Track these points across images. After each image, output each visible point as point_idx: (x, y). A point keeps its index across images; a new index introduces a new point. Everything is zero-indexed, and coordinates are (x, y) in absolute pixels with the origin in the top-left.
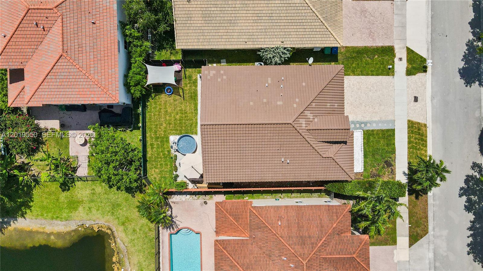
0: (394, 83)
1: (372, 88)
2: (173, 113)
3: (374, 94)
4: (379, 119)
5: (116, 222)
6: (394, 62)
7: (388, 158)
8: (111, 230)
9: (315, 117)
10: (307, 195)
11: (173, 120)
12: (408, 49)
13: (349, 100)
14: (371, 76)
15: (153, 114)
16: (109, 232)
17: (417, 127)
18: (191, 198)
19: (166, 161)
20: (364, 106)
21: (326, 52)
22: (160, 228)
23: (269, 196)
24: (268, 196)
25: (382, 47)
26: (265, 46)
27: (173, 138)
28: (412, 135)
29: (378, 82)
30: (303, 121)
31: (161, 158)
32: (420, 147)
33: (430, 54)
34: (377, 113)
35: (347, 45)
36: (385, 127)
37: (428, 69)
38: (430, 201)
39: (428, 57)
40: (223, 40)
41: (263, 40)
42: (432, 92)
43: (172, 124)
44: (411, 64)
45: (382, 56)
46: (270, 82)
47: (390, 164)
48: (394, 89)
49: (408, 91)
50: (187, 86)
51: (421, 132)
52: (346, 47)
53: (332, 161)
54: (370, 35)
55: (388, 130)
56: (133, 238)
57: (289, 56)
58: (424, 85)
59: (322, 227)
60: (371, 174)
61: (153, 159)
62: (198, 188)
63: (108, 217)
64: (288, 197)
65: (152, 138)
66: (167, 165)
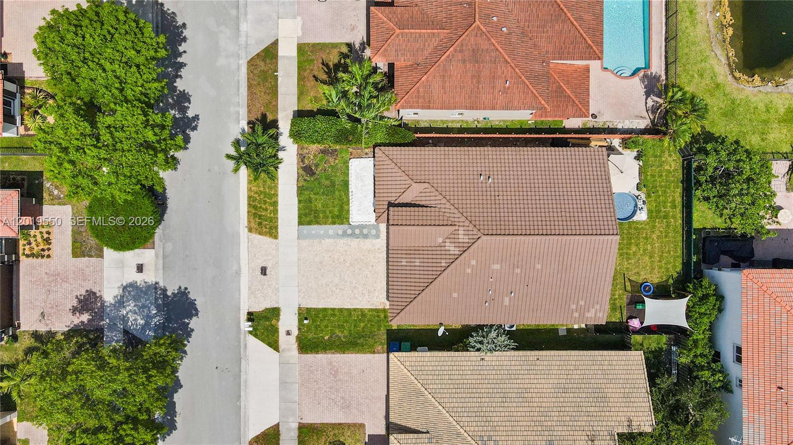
0: (299, 296)
1: (334, 289)
2: (641, 255)
3: (330, 280)
4: (323, 241)
5: (728, 89)
6: (299, 329)
7: (309, 179)
8: (733, 76)
9: (443, 244)
10: (436, 125)
11: (641, 244)
12: (276, 349)
13: (371, 272)
14: (335, 309)
15: (672, 253)
16: (737, 74)
17: (264, 228)
18: (616, 124)
19: (654, 181)
20: (347, 262)
21: (408, 345)
22: (664, 77)
23: (496, 124)
24: (498, 125)
25: (317, 353)
26: (508, 353)
27: (642, 216)
28: (272, 215)
29: (324, 298)
30: (462, 238)
31: (661, 187)
32: (259, 196)
33: (242, 340)
34: (326, 251)
35: (372, 355)
36: (315, 229)
37: (246, 317)
38: (243, 112)
39: (245, 337)
40: (573, 363)
41: (513, 363)
42: (239, 282)
43: (643, 238)
44: (273, 326)
45: (318, 338)
46: (507, 300)
47: (307, 170)
48: (300, 287)
49: (276, 284)
50: (619, 295)
51: (257, 220)
52: (374, 353)
53: (414, 177)
54: (337, 372)
55: (309, 223)
56: (703, 64)
57: (471, 339)
58: (252, 293)
59: (444, 76)
60: (337, 155)
61: (672, 184)
62: (605, 139)
63: (740, 97)
64: (467, 122)
65: (674, 217)
66: (653, 176)
